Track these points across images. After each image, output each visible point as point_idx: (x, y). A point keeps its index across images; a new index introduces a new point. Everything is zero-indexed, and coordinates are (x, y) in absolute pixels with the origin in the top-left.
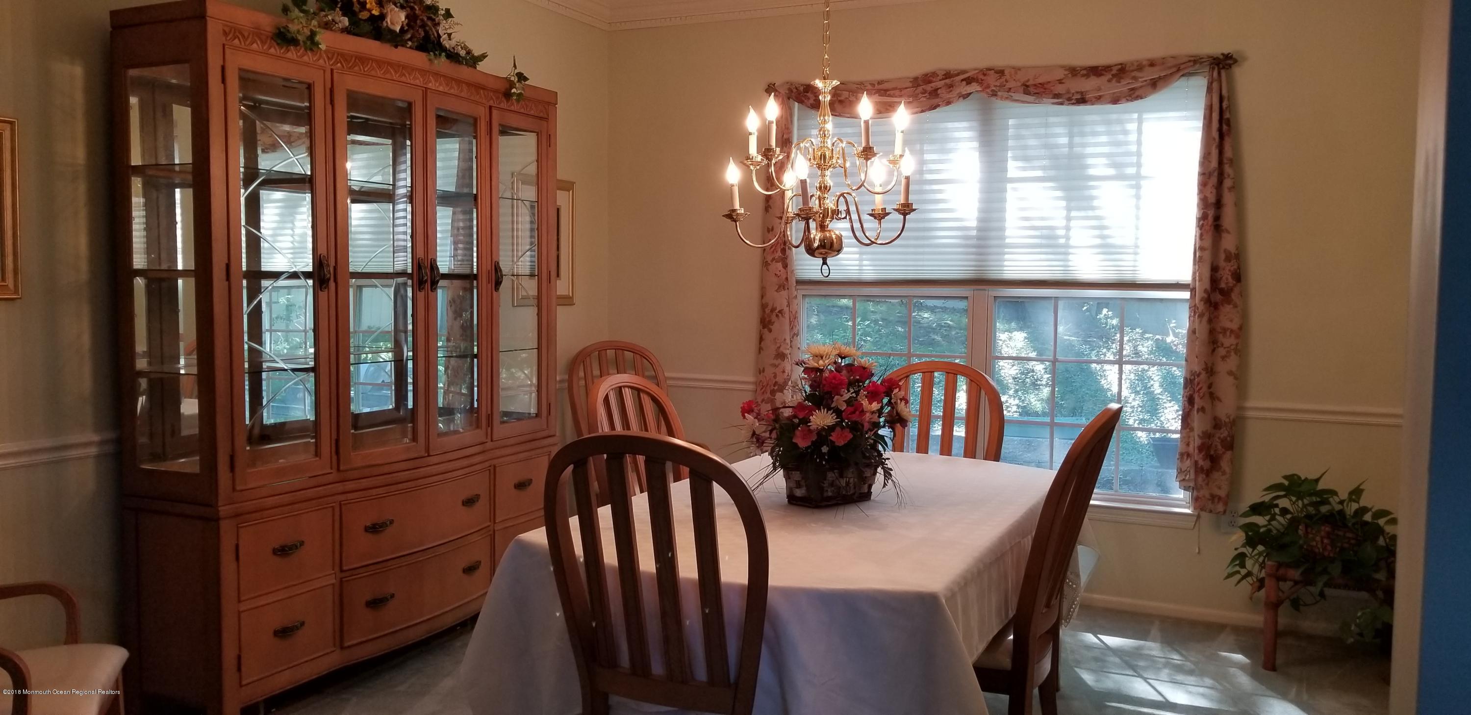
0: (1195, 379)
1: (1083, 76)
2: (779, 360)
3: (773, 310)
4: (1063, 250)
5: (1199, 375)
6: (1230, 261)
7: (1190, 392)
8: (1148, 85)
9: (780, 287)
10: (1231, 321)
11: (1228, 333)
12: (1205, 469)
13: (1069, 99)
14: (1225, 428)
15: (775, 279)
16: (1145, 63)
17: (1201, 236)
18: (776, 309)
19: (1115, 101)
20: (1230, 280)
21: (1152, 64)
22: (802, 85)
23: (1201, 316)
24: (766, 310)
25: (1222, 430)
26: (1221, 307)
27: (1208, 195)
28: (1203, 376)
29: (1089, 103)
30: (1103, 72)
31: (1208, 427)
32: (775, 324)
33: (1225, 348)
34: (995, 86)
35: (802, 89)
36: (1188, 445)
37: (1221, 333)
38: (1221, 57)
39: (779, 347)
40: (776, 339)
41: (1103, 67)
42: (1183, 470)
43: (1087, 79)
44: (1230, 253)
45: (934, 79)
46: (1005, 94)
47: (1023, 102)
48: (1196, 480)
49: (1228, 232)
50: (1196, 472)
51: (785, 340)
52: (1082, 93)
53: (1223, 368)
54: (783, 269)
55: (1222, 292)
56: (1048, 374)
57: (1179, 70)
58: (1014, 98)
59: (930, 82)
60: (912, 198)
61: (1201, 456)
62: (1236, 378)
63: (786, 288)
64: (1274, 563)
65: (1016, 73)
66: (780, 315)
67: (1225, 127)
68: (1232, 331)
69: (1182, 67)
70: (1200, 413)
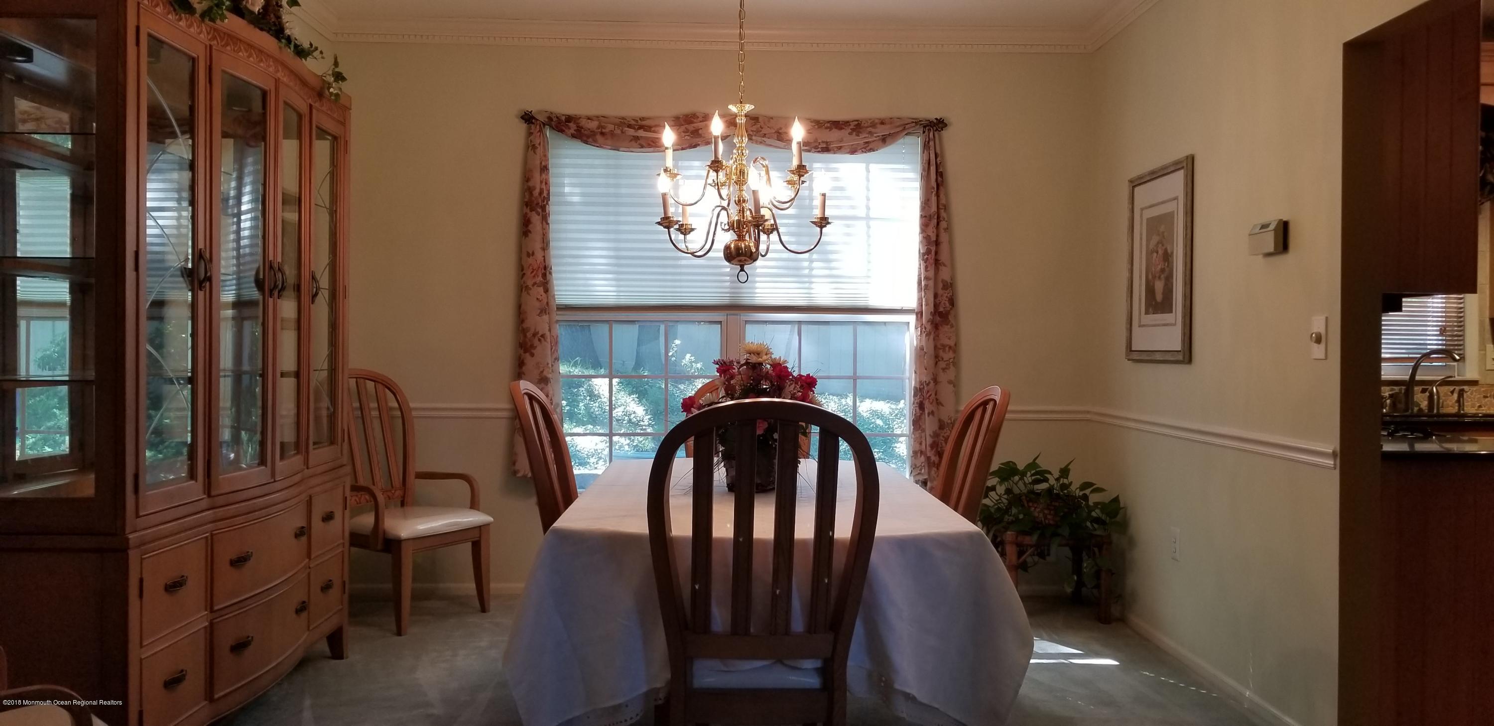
0: (924, 388)
1: (826, 128)
2: (542, 384)
3: (535, 335)
4: (806, 279)
5: (928, 385)
6: (947, 289)
7: (920, 399)
8: (879, 140)
9: (541, 312)
10: (949, 339)
11: (947, 349)
12: (936, 463)
13: (816, 147)
14: (947, 429)
15: (537, 304)
16: (877, 121)
17: (926, 267)
18: (538, 333)
19: (853, 152)
20: (948, 305)
21: (882, 123)
22: (563, 115)
23: (928, 335)
24: (528, 334)
25: (945, 430)
26: (940, 328)
27: (930, 234)
28: (932, 384)
29: (832, 151)
30: (843, 126)
31: (935, 427)
32: (538, 348)
33: (945, 361)
34: (752, 131)
35: (563, 118)
36: (921, 444)
37: (941, 349)
38: (935, 121)
39: (542, 372)
40: (538, 363)
41: (844, 122)
42: (918, 466)
43: (830, 131)
44: (947, 282)
45: (695, 121)
46: (759, 139)
47: (776, 147)
48: (929, 473)
49: (945, 265)
50: (929, 467)
51: (548, 364)
52: (827, 143)
53: (943, 378)
54: (544, 294)
55: (941, 314)
56: (649, 415)
57: (904, 129)
58: (767, 143)
59: (692, 122)
60: (827, 214)
61: (933, 452)
62: (954, 386)
63: (547, 312)
64: (1013, 533)
65: (769, 121)
66: (542, 339)
67: (939, 179)
68: (950, 347)
69: (907, 126)
70: (931, 416)
